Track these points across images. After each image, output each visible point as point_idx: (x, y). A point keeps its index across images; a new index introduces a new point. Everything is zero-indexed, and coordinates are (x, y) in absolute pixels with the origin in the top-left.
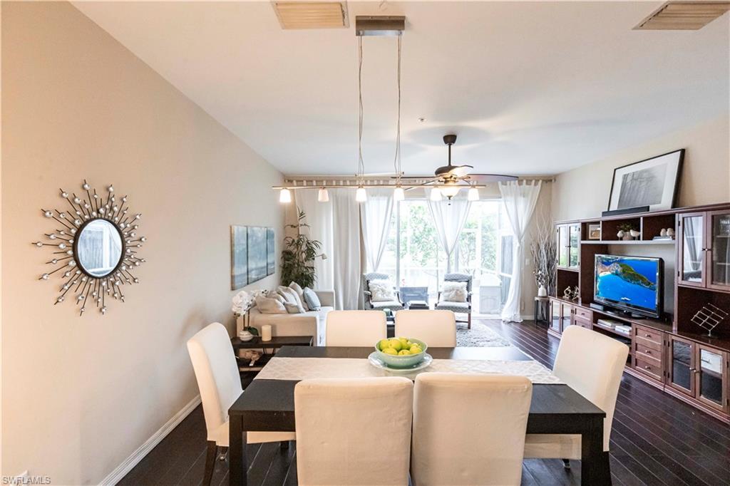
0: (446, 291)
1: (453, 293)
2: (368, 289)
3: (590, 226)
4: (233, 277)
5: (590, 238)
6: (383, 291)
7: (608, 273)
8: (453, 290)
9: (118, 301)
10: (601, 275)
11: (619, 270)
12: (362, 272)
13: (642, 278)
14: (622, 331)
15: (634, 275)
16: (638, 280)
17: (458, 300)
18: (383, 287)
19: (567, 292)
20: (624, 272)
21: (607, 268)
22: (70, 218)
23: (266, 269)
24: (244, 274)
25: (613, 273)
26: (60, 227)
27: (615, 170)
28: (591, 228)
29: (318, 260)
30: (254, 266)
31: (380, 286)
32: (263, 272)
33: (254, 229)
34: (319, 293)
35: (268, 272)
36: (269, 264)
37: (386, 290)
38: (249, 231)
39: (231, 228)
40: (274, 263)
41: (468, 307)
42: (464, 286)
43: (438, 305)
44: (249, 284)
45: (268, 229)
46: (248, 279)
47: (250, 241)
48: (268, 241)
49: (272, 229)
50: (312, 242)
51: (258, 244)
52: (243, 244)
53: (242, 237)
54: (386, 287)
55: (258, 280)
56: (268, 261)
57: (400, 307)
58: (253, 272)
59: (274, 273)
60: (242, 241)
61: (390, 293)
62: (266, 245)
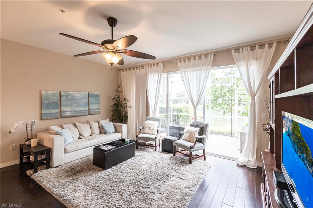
0: (186, 133)
4: (41, 114)
6: (149, 128)
11: (290, 128)
17: (190, 140)
29: (128, 108)
30: (68, 109)
31: (149, 125)
32: (83, 113)
33: (69, 92)
34: (116, 125)
35: (90, 113)
36: (91, 109)
37: (152, 128)
38: (62, 93)
39: (41, 91)
40: (99, 109)
41: (189, 147)
42: (196, 131)
43: (175, 142)
44: (63, 118)
45: (90, 93)
46: (61, 115)
47: (63, 98)
48: (90, 98)
49: (97, 93)
50: (125, 99)
51: (75, 99)
52: (53, 99)
53: (53, 96)
54: (152, 126)
55: (75, 116)
56: (90, 108)
57: (153, 139)
58: (67, 112)
59: (99, 113)
60: (52, 98)
61: (153, 130)
62: (87, 100)
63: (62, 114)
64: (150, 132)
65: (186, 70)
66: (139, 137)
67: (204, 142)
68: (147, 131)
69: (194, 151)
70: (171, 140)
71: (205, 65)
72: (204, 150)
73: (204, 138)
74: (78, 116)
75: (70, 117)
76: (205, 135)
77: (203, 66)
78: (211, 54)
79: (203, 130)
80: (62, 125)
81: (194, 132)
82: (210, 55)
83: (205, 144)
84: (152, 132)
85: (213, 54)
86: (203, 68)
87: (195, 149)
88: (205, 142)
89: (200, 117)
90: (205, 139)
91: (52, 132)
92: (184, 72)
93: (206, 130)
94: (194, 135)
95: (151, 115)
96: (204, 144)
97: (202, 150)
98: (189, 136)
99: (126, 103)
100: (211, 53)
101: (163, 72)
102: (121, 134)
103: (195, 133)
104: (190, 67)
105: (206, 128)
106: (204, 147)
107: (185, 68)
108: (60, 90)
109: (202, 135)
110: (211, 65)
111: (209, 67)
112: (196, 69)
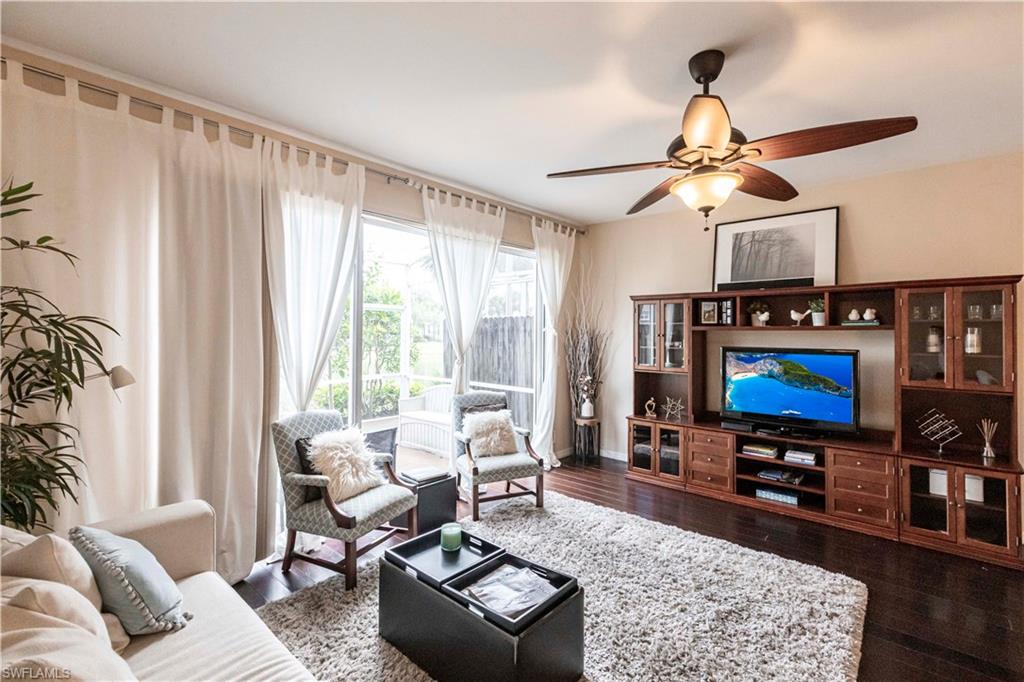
1: (496, 436)
2: (305, 466)
3: (703, 303)
5: (703, 322)
7: (753, 375)
8: (493, 430)
10: (735, 378)
11: (775, 370)
12: (267, 413)
13: (824, 381)
14: (800, 461)
15: (808, 377)
16: (816, 384)
18: (350, 452)
19: (650, 407)
20: (786, 372)
21: (752, 366)
25: (763, 375)
27: (717, 226)
28: (706, 307)
37: (363, 457)
43: (480, 471)
61: (368, 466)
65: (447, 230)
78: (501, 209)
85: (504, 211)
100: (502, 206)
107: (445, 223)
112: (471, 236)
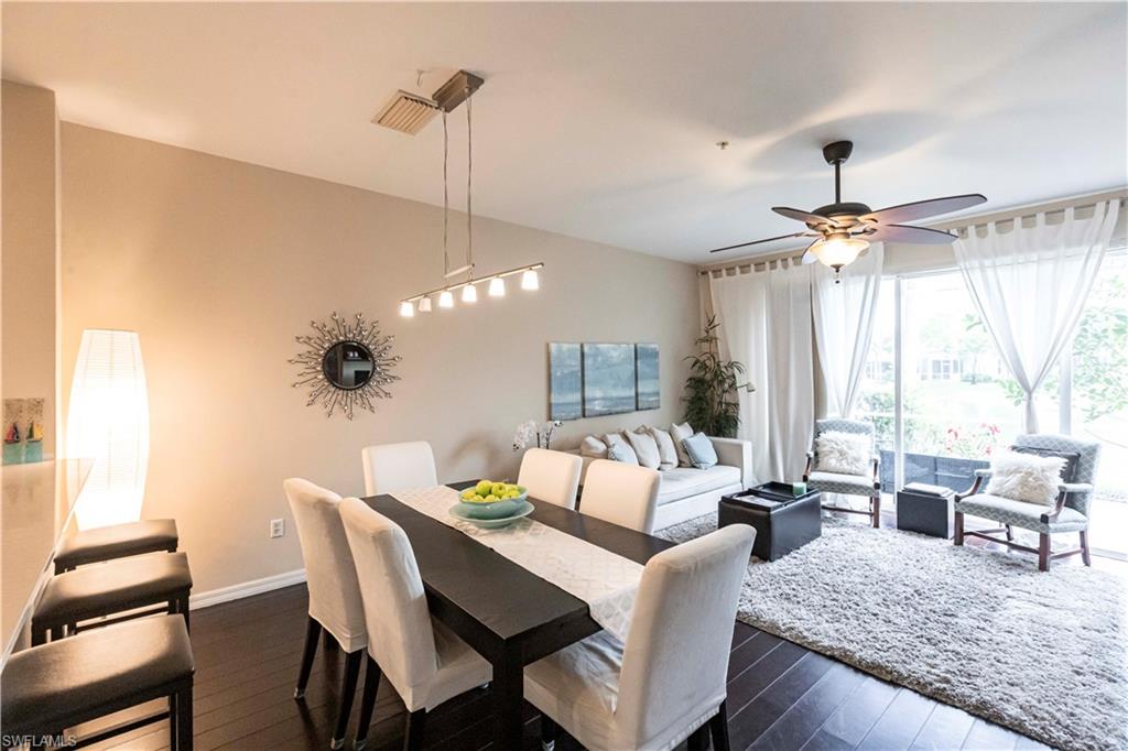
0: (1000, 473)
4: (550, 406)
6: (842, 453)
9: (367, 411)
12: (816, 418)
18: (844, 446)
22: (319, 342)
23: (634, 401)
24: (576, 404)
26: (311, 349)
29: (742, 392)
30: (599, 394)
31: (837, 444)
32: (623, 404)
33: (599, 346)
34: (718, 442)
35: (640, 406)
36: (643, 394)
37: (852, 453)
38: (586, 349)
39: (548, 345)
40: (657, 394)
41: (1039, 516)
42: (1052, 468)
43: (963, 500)
44: (589, 417)
45: (638, 346)
46: (584, 411)
47: (588, 362)
48: (639, 362)
49: (653, 346)
50: (731, 365)
51: (609, 366)
52: (571, 366)
53: (569, 357)
54: (850, 448)
55: (610, 414)
56: (640, 390)
57: (869, 488)
58: (596, 402)
59: (659, 407)
60: (568, 362)
61: (857, 460)
62: (633, 368)
63: (587, 407)
64: (847, 467)
65: (987, 262)
66: (812, 482)
67: (1083, 505)
68: (832, 462)
69: (1056, 530)
70: (938, 495)
71: (1080, 243)
72: (1082, 534)
73: (1084, 494)
74: (617, 413)
75: (601, 415)
76: (1088, 482)
77: (1069, 244)
78: (1108, 203)
79: (1076, 466)
80: (604, 436)
81: (1043, 471)
82: (1101, 206)
83: (1087, 512)
84: (854, 469)
85: (1115, 204)
86: (1070, 251)
87: (1061, 525)
88: (1087, 506)
89: (984, 425)
90: (1089, 496)
91: (594, 451)
92: (982, 268)
93: (1091, 466)
94: (1047, 480)
95: (832, 414)
96: (1083, 513)
97: (1077, 534)
98: (1024, 483)
99: (734, 376)
100: (1106, 198)
101: (884, 272)
102: (738, 470)
103: (1048, 474)
104: (1005, 253)
105: (1093, 459)
106: (1084, 522)
107: (986, 256)
108: (582, 340)
109: (1075, 481)
110: (1109, 239)
111: (1099, 247)
112: (1034, 257)
